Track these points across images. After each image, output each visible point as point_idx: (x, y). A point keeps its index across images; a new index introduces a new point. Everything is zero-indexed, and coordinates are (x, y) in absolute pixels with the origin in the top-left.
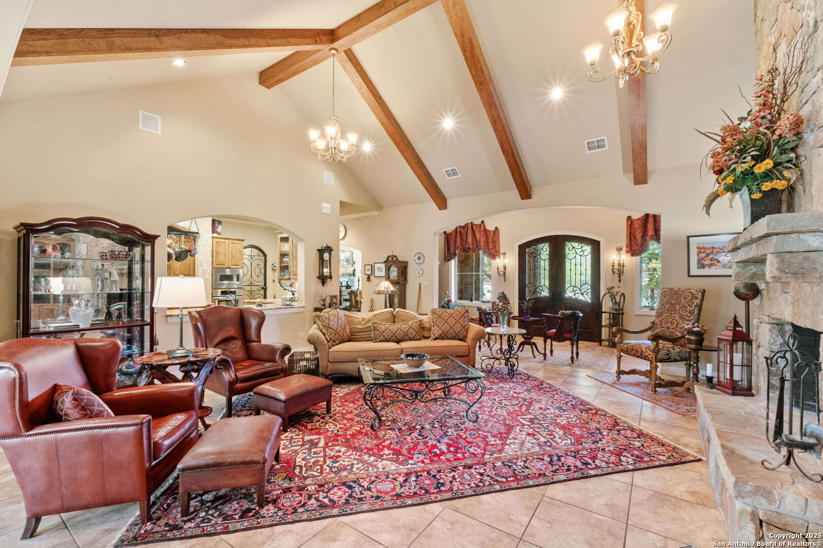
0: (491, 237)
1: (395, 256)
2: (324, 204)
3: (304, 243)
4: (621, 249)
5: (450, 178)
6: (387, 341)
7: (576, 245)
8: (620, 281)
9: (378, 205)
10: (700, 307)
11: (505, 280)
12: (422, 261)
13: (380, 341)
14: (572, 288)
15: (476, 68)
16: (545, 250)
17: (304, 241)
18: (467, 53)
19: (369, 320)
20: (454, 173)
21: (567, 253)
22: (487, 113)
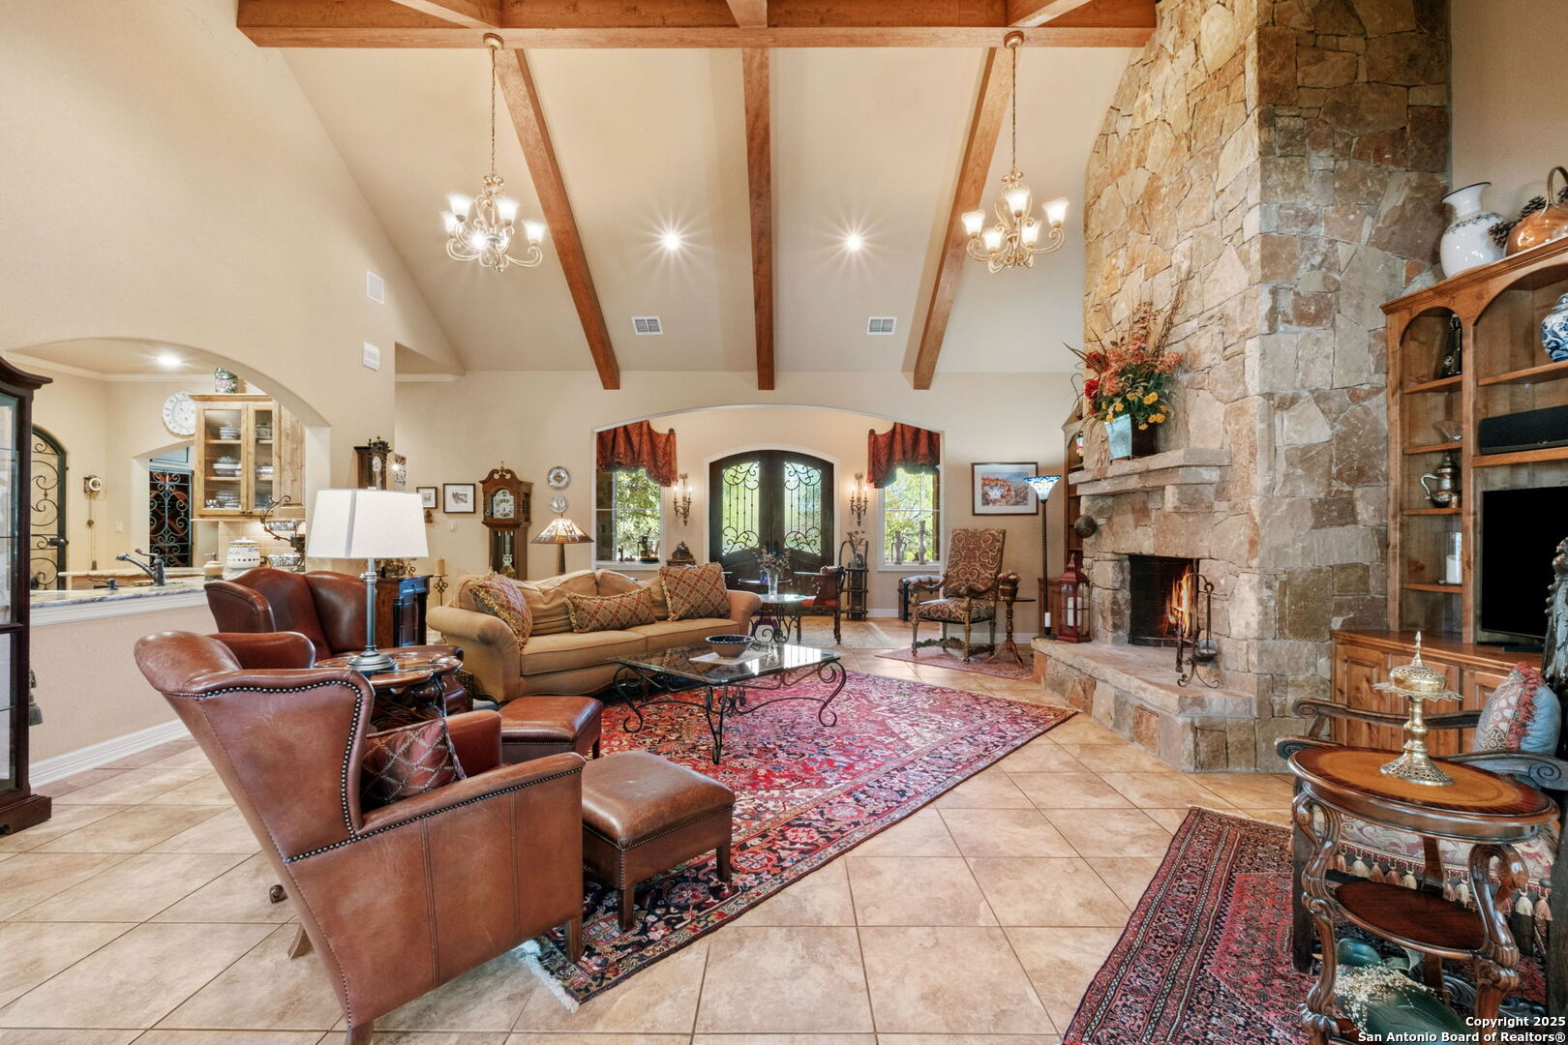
0: (662, 445)
1: (509, 471)
2: (368, 347)
3: (327, 430)
4: (861, 477)
5: (641, 334)
6: (603, 628)
7: (800, 467)
8: (859, 523)
9: (461, 363)
10: (1001, 550)
11: (685, 522)
12: (563, 483)
13: (590, 631)
14: (793, 535)
15: (760, 171)
16: (751, 474)
17: (329, 425)
18: (755, 144)
19: (559, 594)
20: (653, 326)
21: (786, 480)
22: (753, 243)
